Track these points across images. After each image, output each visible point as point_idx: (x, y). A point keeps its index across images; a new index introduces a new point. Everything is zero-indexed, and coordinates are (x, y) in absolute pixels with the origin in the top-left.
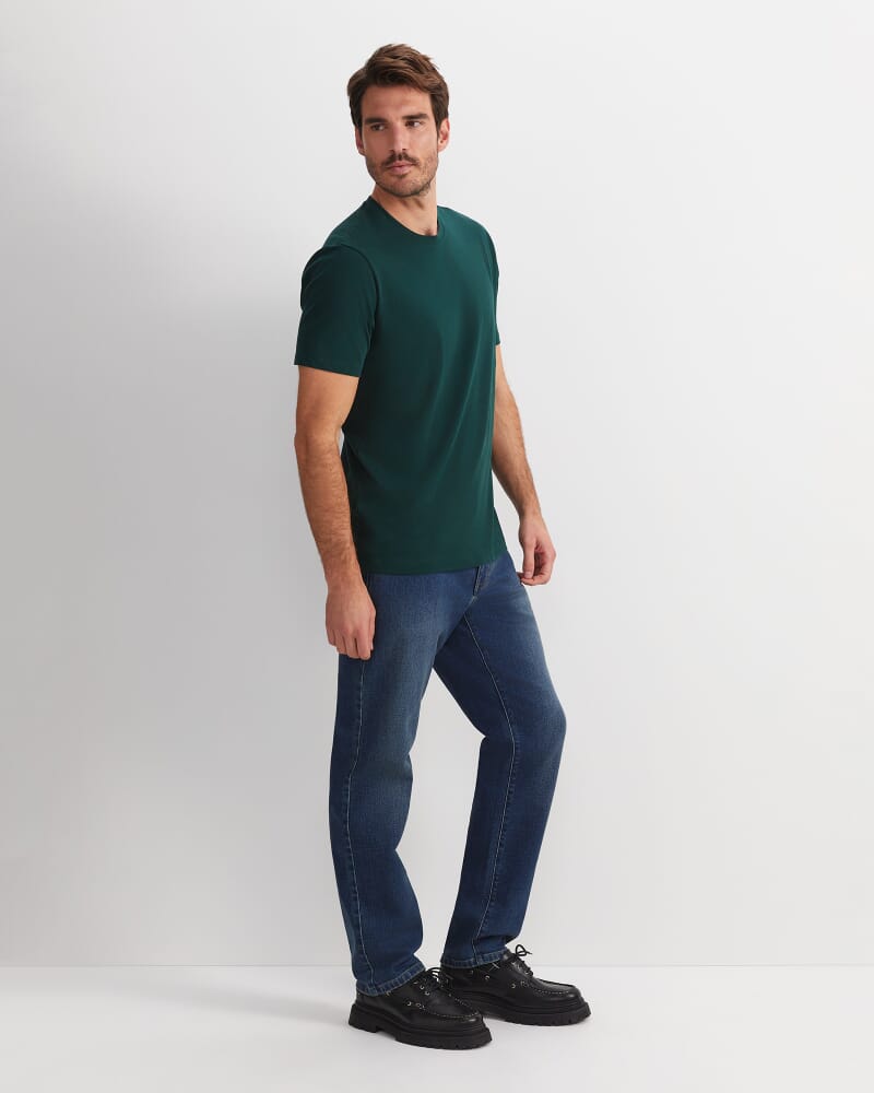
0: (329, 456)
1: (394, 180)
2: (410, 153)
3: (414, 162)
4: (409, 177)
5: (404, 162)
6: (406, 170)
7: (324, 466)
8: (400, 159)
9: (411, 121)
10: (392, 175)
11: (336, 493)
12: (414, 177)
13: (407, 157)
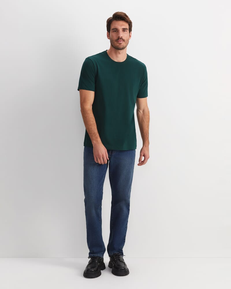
0: (89, 111)
1: (118, 44)
2: (123, 38)
3: (124, 40)
4: (122, 44)
5: (121, 40)
6: (121, 42)
7: (88, 114)
8: (120, 39)
9: (124, 30)
10: (118, 43)
11: (92, 120)
12: (123, 44)
13: (122, 39)
